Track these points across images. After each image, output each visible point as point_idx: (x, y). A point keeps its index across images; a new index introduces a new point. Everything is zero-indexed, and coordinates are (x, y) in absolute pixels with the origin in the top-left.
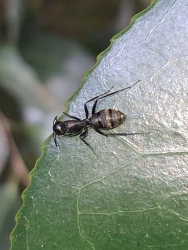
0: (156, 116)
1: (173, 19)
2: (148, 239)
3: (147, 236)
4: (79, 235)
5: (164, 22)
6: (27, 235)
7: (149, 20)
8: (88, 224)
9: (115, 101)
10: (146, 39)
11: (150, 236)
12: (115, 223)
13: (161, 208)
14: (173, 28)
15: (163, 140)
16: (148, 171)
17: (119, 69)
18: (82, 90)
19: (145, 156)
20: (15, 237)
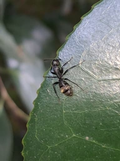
0: (106, 59)
1: (115, 7)
2: (101, 126)
3: (101, 124)
4: (64, 123)
5: (110, 8)
6: (36, 124)
7: (102, 7)
8: (69, 118)
9: (83, 51)
10: (100, 18)
11: (102, 124)
12: (83, 117)
13: (108, 109)
14: (115, 11)
15: (110, 72)
16: (101, 89)
17: (85, 34)
18: (65, 45)
19: (100, 81)
20: (29, 125)
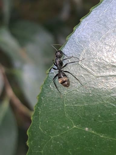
0: (104, 58)
1: (111, 9)
2: (99, 118)
3: (99, 116)
4: (65, 116)
5: (107, 11)
6: (40, 116)
7: (99, 10)
8: (70, 111)
9: (83, 50)
10: (98, 19)
11: (100, 116)
12: (83, 110)
13: (106, 102)
14: (111, 14)
15: (107, 69)
16: (100, 84)
17: (84, 34)
18: (66, 45)
19: (98, 77)
20: (34, 117)
